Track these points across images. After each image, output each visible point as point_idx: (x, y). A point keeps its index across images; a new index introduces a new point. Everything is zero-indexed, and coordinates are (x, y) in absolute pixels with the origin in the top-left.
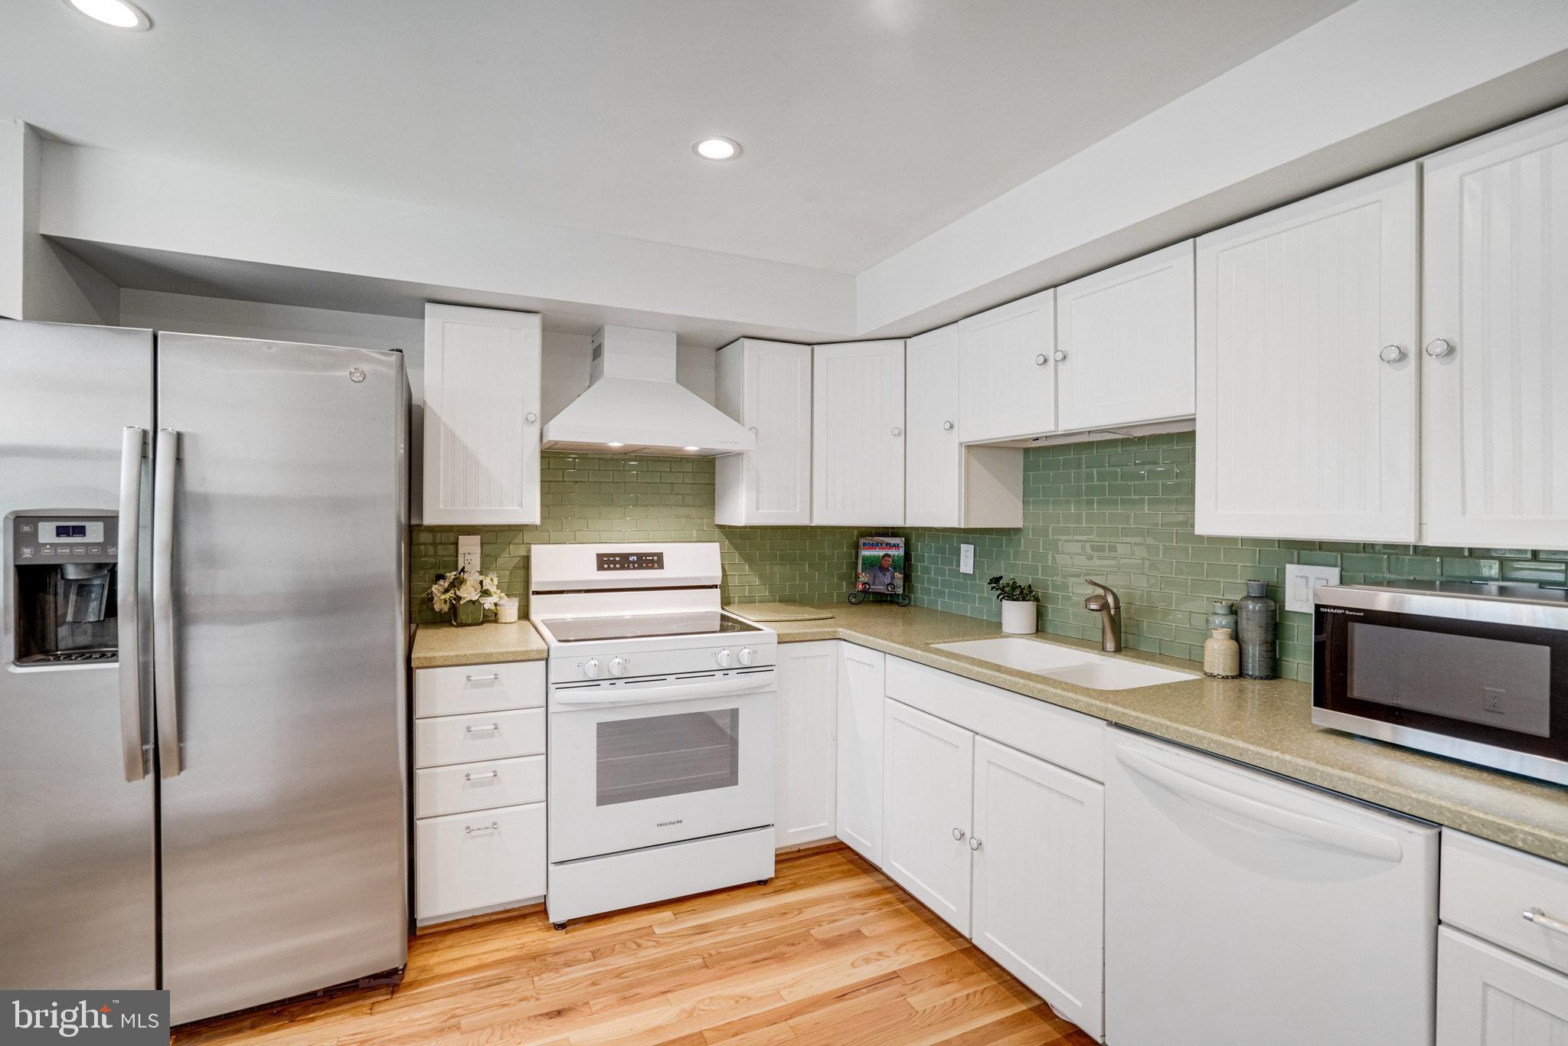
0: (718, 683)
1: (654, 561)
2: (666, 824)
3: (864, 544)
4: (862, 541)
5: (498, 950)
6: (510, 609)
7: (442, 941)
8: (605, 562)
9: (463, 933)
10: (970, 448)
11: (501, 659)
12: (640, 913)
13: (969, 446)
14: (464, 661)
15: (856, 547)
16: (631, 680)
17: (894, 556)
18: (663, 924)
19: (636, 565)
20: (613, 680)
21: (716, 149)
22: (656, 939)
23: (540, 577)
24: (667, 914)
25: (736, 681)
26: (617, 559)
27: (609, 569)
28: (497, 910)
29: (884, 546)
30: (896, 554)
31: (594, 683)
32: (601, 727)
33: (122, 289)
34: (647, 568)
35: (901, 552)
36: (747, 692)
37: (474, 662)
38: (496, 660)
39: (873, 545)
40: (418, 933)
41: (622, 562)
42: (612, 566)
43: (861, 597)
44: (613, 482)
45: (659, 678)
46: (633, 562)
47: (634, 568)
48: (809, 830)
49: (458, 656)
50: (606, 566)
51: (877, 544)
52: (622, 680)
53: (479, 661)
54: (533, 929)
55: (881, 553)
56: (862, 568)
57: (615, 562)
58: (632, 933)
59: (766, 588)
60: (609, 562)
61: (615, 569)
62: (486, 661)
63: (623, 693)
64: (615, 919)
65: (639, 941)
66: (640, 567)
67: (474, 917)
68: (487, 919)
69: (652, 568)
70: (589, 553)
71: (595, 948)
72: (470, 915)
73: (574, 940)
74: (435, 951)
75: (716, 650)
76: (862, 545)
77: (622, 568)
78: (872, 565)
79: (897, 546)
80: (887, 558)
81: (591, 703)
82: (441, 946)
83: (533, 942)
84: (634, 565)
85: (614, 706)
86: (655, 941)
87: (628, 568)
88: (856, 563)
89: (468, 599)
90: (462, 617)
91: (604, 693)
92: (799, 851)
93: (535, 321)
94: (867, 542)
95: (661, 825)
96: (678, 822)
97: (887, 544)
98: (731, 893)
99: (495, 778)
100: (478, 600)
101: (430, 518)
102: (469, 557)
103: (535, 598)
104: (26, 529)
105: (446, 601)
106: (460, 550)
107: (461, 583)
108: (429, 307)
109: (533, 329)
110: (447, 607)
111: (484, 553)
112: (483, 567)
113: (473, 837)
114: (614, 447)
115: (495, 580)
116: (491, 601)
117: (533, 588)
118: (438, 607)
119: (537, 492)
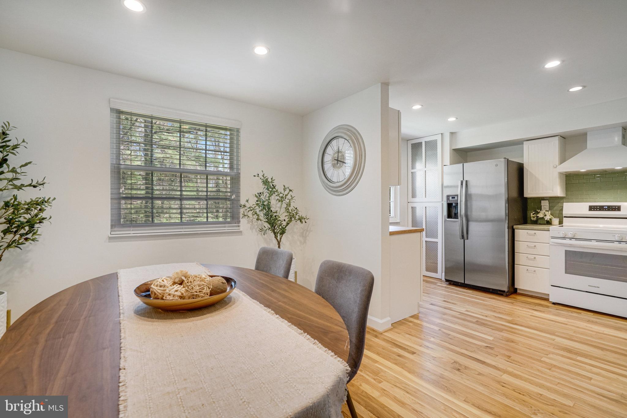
1: (617, 208)
2: (592, 286)
6: (556, 221)
14: (526, 229)
16: (578, 239)
19: (607, 210)
23: (565, 212)
25: (624, 246)
26: (597, 207)
31: (564, 238)
32: (567, 251)
34: (612, 211)
37: (529, 229)
38: (535, 229)
40: (517, 293)
41: (600, 208)
42: (595, 209)
45: (589, 240)
49: (522, 228)
50: (592, 209)
52: (574, 239)
54: (545, 302)
61: (597, 210)
62: (532, 229)
63: (573, 242)
66: (609, 210)
67: (532, 295)
69: (615, 211)
70: (586, 205)
75: (615, 234)
77: (599, 210)
81: (564, 244)
84: (605, 210)
85: (571, 246)
87: (603, 210)
91: (567, 241)
93: (557, 138)
95: (590, 286)
96: (597, 287)
99: (535, 259)
100: (543, 217)
101: (526, 195)
102: (544, 206)
103: (564, 218)
104: (448, 198)
105: (534, 217)
106: (542, 204)
107: (538, 213)
108: (525, 143)
109: (556, 140)
110: (535, 219)
111: (549, 205)
112: (550, 209)
113: (528, 272)
114: (582, 171)
115: (550, 212)
116: (547, 218)
117: (564, 216)
118: (532, 219)
119: (558, 187)
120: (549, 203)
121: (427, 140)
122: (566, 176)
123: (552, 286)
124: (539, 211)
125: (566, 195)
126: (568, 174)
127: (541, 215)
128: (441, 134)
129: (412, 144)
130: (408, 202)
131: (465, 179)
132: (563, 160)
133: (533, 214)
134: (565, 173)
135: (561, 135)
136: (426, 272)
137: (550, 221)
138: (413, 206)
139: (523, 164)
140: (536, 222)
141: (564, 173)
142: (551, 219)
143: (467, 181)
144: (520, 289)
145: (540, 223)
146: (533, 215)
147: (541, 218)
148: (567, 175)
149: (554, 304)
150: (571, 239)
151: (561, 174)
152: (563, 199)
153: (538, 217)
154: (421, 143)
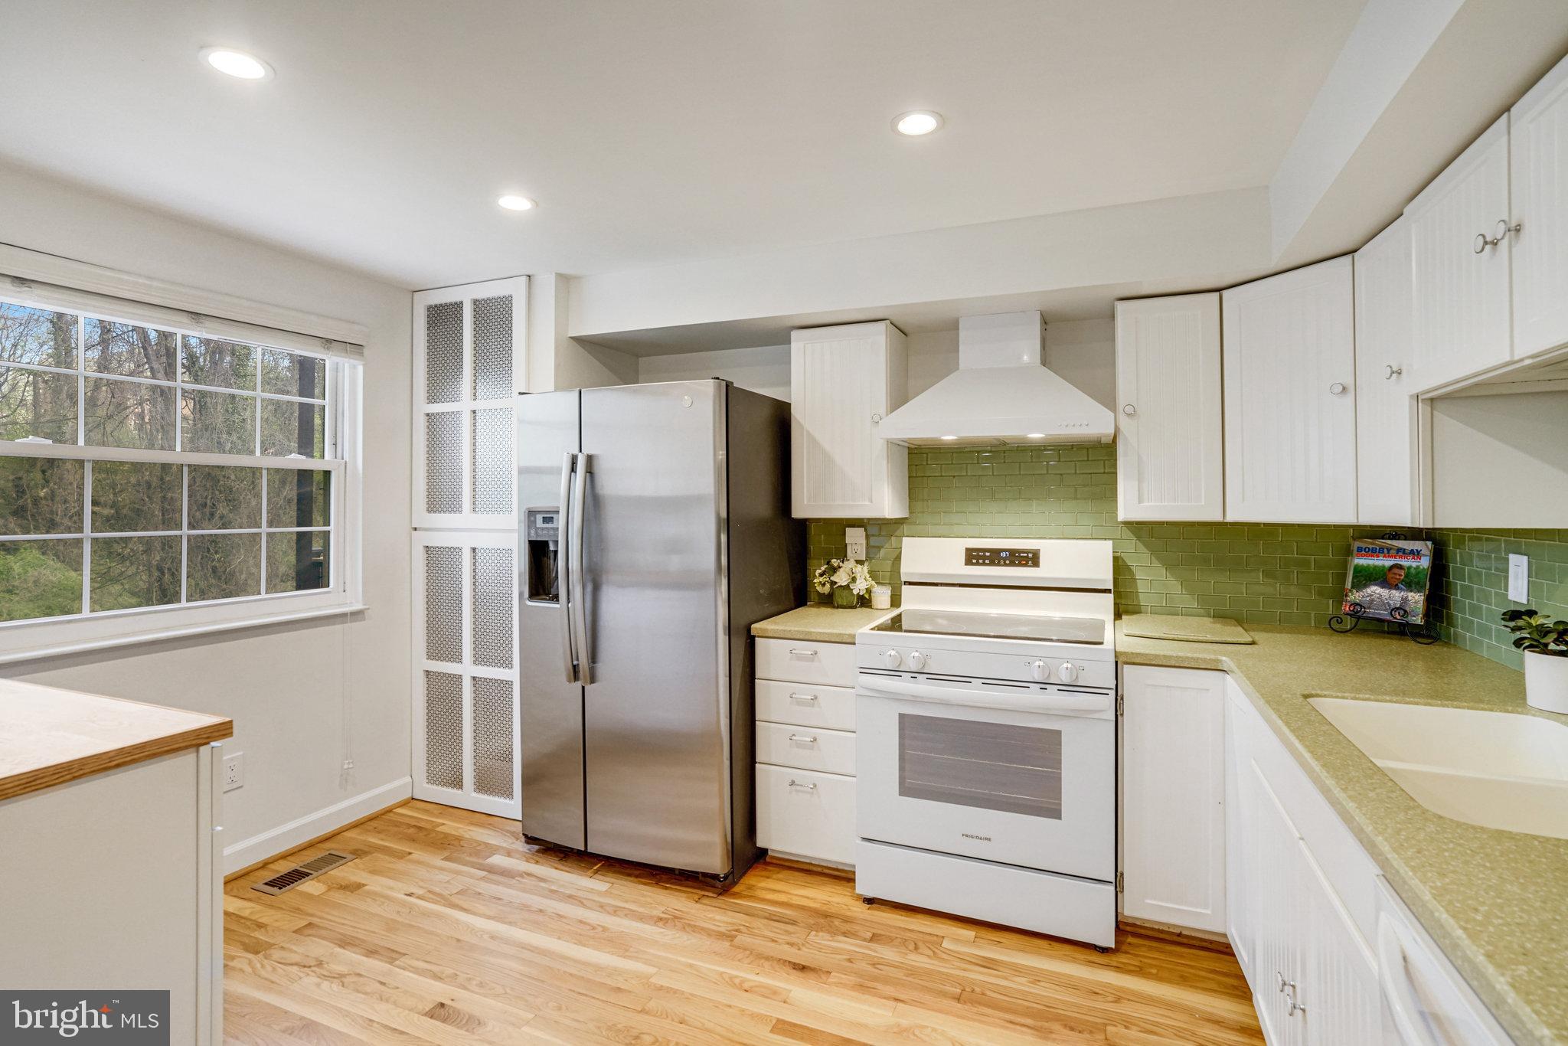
0: (1032, 697)
1: (1031, 559)
2: (972, 837)
3: (1360, 549)
4: (1357, 544)
5: (808, 898)
6: (882, 596)
7: (778, 873)
8: (974, 557)
9: (797, 874)
10: (1435, 402)
11: (818, 638)
12: (943, 920)
13: (1432, 400)
14: (790, 636)
15: (1348, 552)
16: (934, 677)
17: (1409, 568)
18: (957, 941)
19: (1008, 562)
20: (915, 674)
21: (917, 124)
22: (936, 950)
23: (907, 568)
24: (969, 933)
25: (1054, 698)
26: (988, 554)
27: (978, 564)
28: (829, 865)
29: (1393, 552)
30: (1414, 565)
31: (895, 673)
32: (902, 717)
33: (640, 359)
34: (1020, 565)
35: (1425, 563)
36: (1072, 714)
37: (797, 637)
38: (814, 638)
39: (1374, 551)
40: (768, 859)
41: (993, 557)
42: (981, 561)
43: (1349, 623)
44: (993, 475)
45: (965, 679)
46: (1005, 559)
47: (1005, 565)
48: (1179, 910)
49: (784, 631)
50: (974, 561)
51: (1381, 550)
52: (924, 675)
53: (801, 637)
54: (847, 893)
55: (1388, 563)
56: (1353, 582)
57: (984, 558)
58: (921, 935)
59: (1194, 599)
60: (978, 557)
61: (984, 564)
62: (807, 638)
63: (922, 687)
64: (920, 916)
65: (920, 944)
66: (1012, 564)
67: (811, 864)
68: (819, 869)
69: (1026, 565)
70: (958, 546)
71: (879, 932)
72: (808, 861)
73: (869, 918)
74: (768, 878)
75: (1030, 659)
76: (1355, 549)
77: (992, 563)
78: (1365, 578)
79: (1415, 554)
80: (1396, 571)
81: (894, 692)
82: (774, 876)
83: (838, 904)
84: (1005, 562)
85: (915, 700)
86: (934, 952)
87: (998, 564)
88: (1344, 576)
89: (839, 584)
90: (838, 600)
91: (905, 684)
92: (1180, 935)
93: (881, 327)
94: (1364, 546)
95: (967, 836)
96: (986, 839)
97: (1399, 550)
98: (1054, 944)
99: (815, 743)
100: (848, 586)
101: (799, 511)
102: (855, 547)
103: (905, 588)
104: (532, 519)
105: (824, 585)
106: (848, 540)
107: (834, 570)
108: (794, 334)
109: (879, 335)
110: (827, 589)
111: (867, 544)
112: (869, 558)
113: (797, 791)
114: (947, 440)
115: (866, 568)
116: (859, 587)
117: (903, 579)
118: (819, 589)
119: (886, 490)
120: (867, 537)
121: (479, 296)
122: (909, 453)
123: (864, 839)
124: (835, 562)
125: (911, 512)
126: (913, 447)
127: (841, 578)
128: (524, 279)
129: (430, 308)
130: (415, 529)
131: (586, 450)
132: (899, 397)
133: (821, 575)
134: (906, 445)
135: (894, 319)
136: (474, 794)
137: (867, 596)
138: (430, 545)
139: (790, 404)
140: (828, 601)
141: (901, 443)
142: (869, 591)
143: (590, 459)
144: (773, 850)
145: (840, 603)
146: (821, 579)
147: (841, 586)
148: (912, 449)
149: (870, 901)
150: (915, 675)
151: (891, 443)
152: (902, 523)
153: (836, 583)
154: (459, 306)
